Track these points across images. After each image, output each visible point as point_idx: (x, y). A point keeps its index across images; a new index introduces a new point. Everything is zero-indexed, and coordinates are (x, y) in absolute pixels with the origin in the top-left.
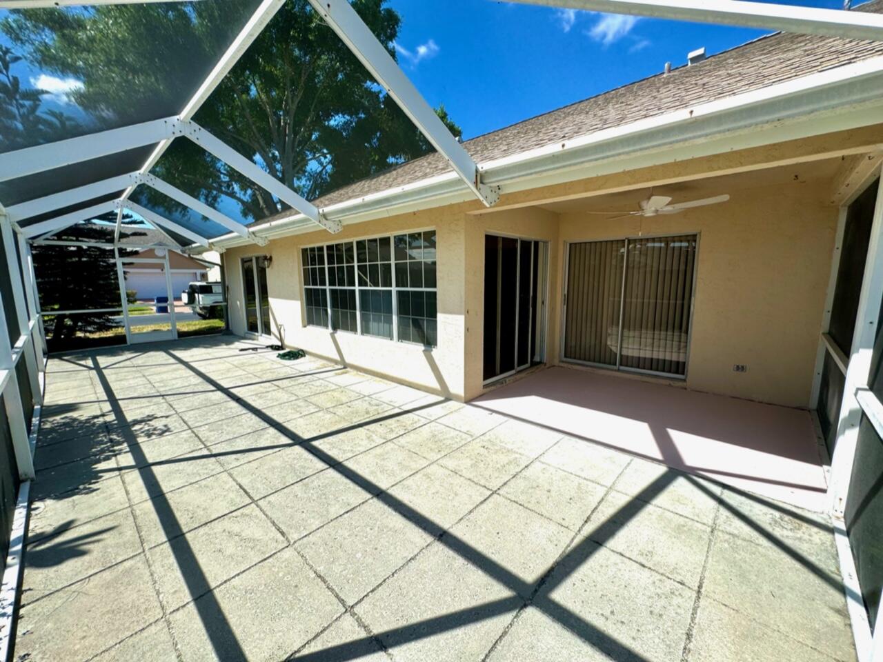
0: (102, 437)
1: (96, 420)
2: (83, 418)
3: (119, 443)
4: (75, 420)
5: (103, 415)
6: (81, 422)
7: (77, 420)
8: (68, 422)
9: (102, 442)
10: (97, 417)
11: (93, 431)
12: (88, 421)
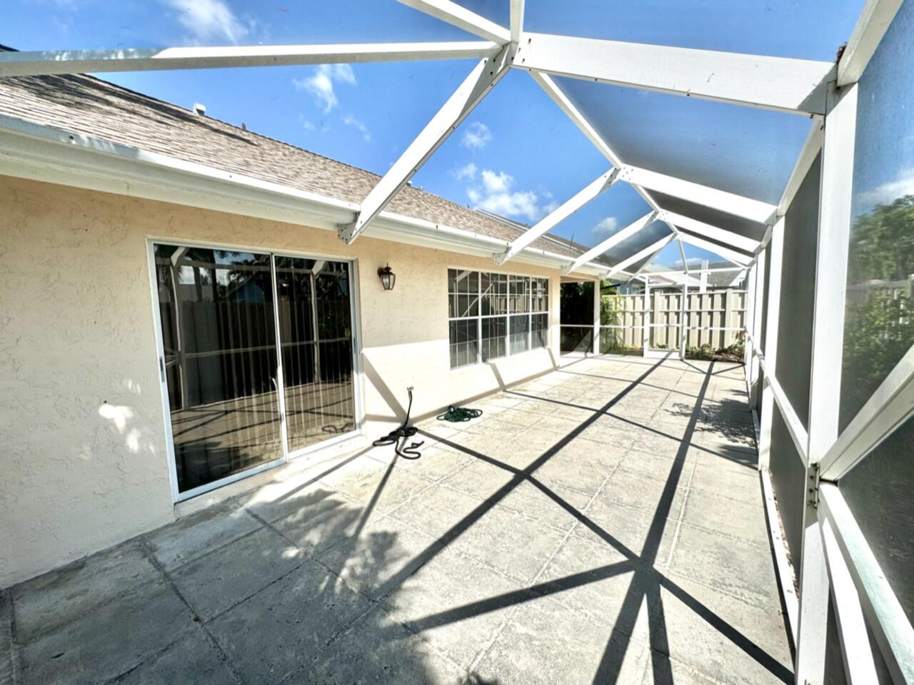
0: (712, 415)
1: (711, 427)
2: (720, 433)
3: (705, 409)
4: (726, 435)
5: (703, 430)
6: (723, 431)
7: (724, 434)
8: (732, 435)
9: (713, 413)
10: (709, 430)
11: (716, 420)
12: (717, 430)
